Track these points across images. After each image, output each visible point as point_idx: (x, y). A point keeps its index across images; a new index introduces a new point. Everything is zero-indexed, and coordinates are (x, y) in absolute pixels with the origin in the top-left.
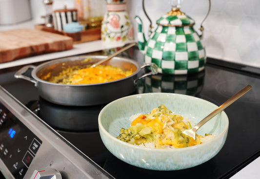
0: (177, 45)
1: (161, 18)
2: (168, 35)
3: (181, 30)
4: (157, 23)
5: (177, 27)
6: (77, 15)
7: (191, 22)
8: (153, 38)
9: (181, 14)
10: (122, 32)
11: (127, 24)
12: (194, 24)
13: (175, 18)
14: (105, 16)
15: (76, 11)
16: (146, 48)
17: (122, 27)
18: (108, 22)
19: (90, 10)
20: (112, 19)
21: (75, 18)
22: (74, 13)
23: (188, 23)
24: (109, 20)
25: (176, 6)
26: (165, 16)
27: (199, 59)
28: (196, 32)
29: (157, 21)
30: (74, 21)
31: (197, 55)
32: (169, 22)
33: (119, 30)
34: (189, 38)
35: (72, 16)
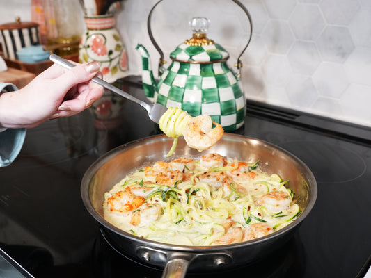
0: (204, 93)
1: (178, 49)
2: (190, 77)
3: (209, 68)
4: (171, 58)
5: (203, 65)
6: (37, 32)
7: (224, 55)
8: (166, 81)
9: (208, 44)
10: (111, 60)
11: (118, 47)
12: (227, 58)
13: (200, 49)
14: (84, 37)
15: (36, 26)
16: (156, 95)
17: (111, 53)
18: (88, 46)
19: (58, 26)
20: (95, 41)
21: (35, 39)
22: (34, 30)
23: (220, 57)
24: (90, 42)
25: (200, 31)
26: (184, 47)
27: (236, 113)
28: (231, 70)
29: (171, 54)
30: (34, 44)
31: (234, 106)
32: (191, 57)
33: (106, 58)
34: (221, 81)
35: (30, 34)
